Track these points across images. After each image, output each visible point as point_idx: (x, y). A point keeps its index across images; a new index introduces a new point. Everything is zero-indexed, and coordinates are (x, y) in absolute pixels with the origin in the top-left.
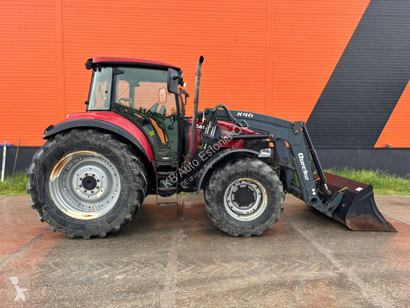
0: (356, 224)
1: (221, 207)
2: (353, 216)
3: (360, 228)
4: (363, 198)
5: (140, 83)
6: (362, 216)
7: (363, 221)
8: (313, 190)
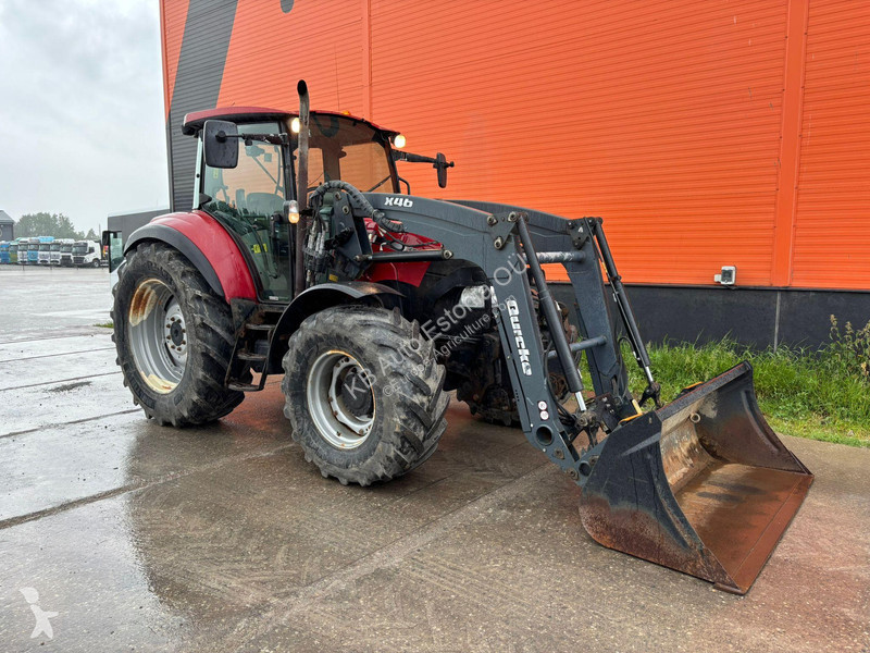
0: (609, 528)
1: (299, 407)
2: (600, 502)
3: (619, 542)
4: (629, 452)
5: (345, 149)
6: (626, 506)
7: (628, 524)
8: (543, 405)
